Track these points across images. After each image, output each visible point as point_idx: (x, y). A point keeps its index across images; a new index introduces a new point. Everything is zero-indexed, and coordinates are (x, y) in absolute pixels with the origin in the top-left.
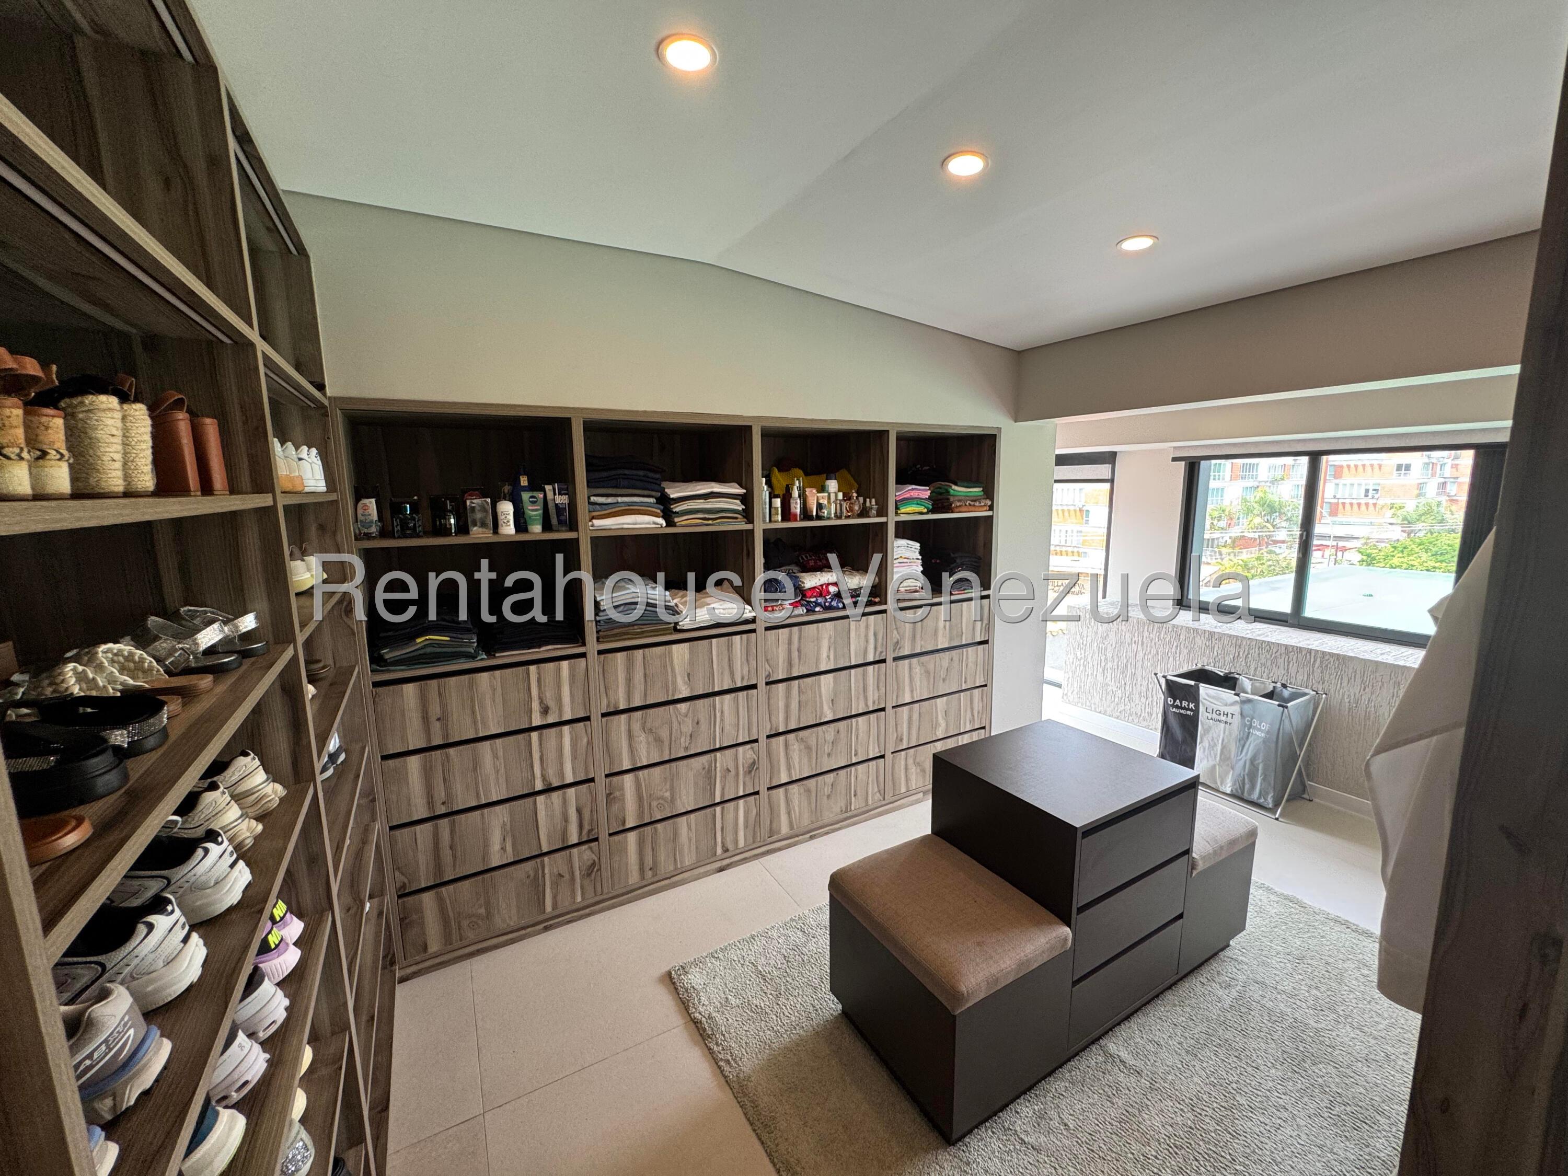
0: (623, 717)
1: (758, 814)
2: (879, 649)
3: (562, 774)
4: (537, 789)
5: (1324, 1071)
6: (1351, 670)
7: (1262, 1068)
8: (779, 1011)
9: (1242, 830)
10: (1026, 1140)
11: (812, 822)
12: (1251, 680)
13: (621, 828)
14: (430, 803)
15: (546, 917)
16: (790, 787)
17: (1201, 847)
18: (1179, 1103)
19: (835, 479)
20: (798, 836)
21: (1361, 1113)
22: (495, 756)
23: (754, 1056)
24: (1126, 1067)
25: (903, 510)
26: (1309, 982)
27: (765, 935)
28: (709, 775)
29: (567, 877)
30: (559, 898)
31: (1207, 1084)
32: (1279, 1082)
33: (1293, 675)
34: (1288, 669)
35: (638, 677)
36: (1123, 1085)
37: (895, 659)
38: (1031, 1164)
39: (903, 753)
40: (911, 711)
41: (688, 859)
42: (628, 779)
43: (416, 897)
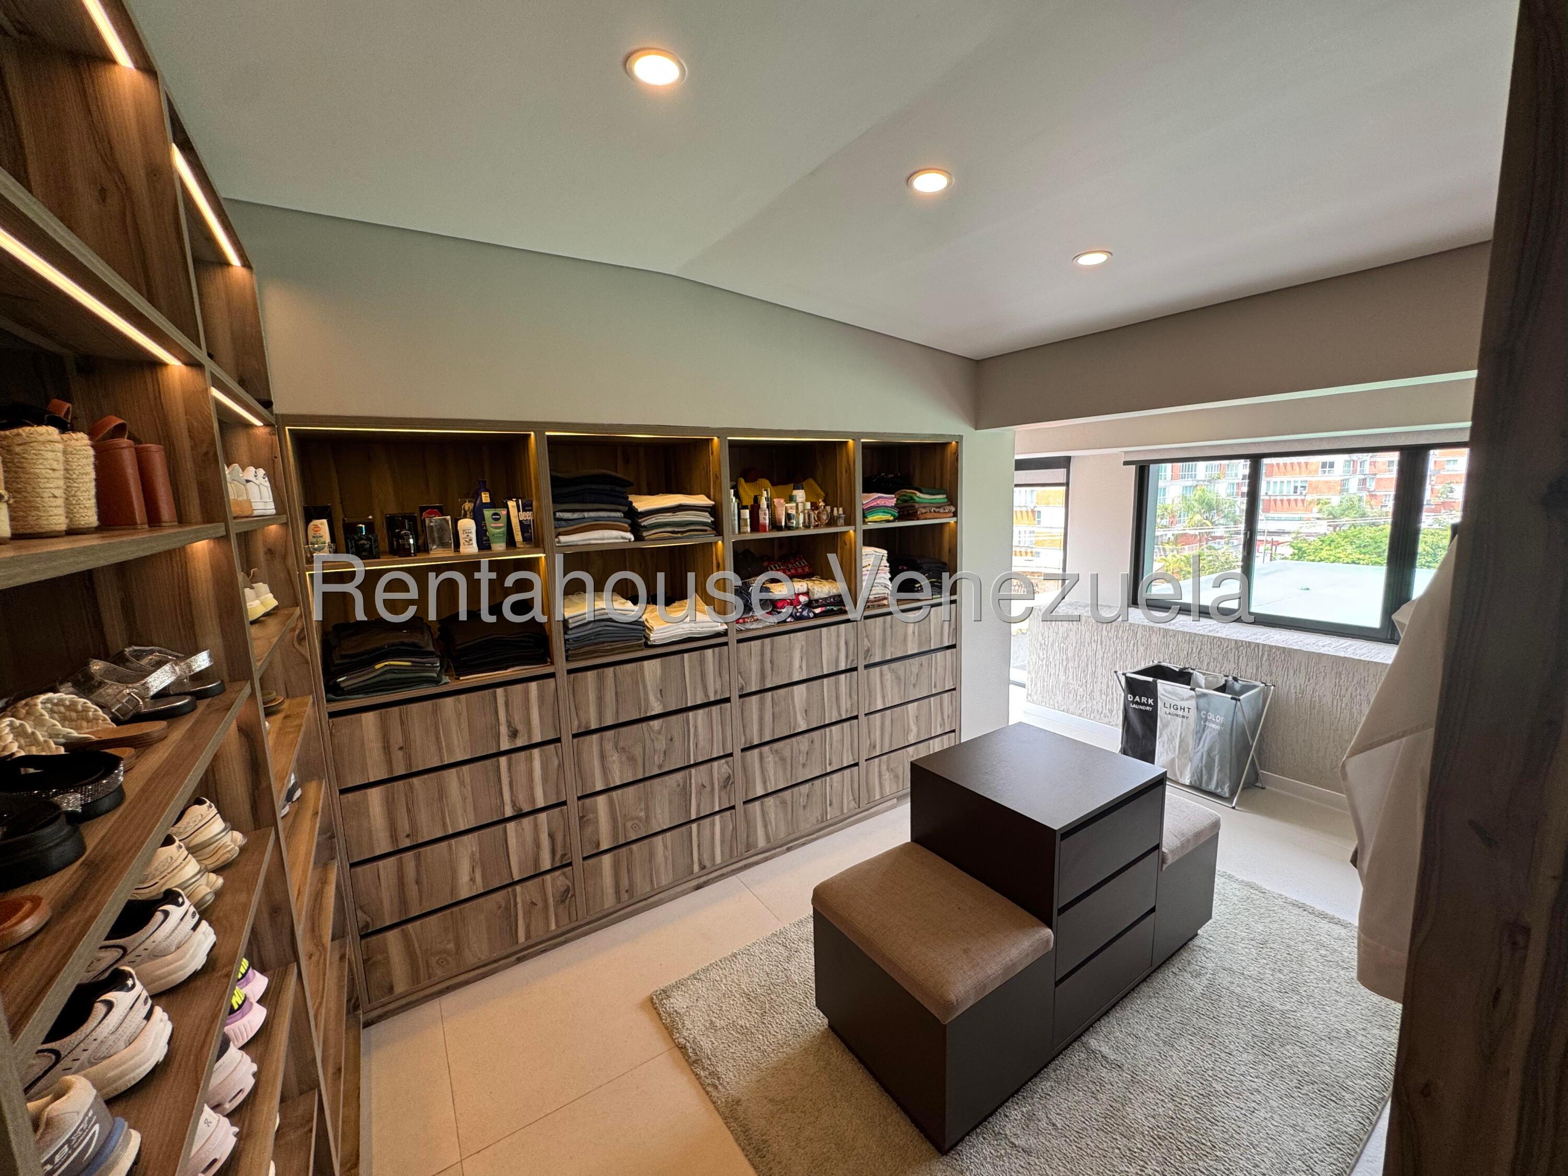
0: (595, 737)
1: (735, 829)
2: (851, 658)
3: (533, 799)
4: (506, 816)
5: (1292, 1052)
6: (1296, 662)
7: (1234, 1053)
8: (765, 1030)
9: (1207, 822)
10: (1016, 1143)
11: (789, 834)
12: (1204, 674)
13: (595, 851)
14: (394, 835)
15: (519, 948)
16: (766, 800)
17: (1170, 841)
18: (1160, 1094)
19: (803, 489)
20: (775, 849)
21: (1328, 1091)
22: (462, 783)
23: (742, 1078)
24: (1108, 1062)
25: (870, 518)
26: (1272, 965)
27: (747, 952)
28: (685, 792)
29: (540, 905)
30: (532, 928)
31: (1185, 1073)
32: (1252, 1066)
33: (1243, 668)
34: (1238, 663)
35: (610, 696)
36: (1106, 1080)
37: (867, 667)
38: (1022, 1167)
39: (877, 760)
40: (883, 718)
41: (665, 879)
42: (601, 800)
43: (380, 936)
